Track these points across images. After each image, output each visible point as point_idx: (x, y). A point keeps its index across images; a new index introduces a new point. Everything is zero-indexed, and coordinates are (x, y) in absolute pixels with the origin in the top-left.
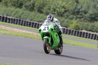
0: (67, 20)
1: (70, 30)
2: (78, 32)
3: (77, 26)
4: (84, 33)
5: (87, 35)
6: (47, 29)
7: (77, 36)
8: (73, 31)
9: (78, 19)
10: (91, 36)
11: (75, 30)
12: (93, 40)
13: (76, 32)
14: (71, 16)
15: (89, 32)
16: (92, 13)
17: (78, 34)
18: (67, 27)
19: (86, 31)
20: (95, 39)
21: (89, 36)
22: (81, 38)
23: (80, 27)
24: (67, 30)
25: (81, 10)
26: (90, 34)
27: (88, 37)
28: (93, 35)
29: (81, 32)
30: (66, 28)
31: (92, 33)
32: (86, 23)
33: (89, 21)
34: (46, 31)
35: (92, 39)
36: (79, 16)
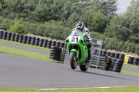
0: (5, 20)
1: (10, 34)
2: (22, 37)
3: (20, 28)
4: (31, 38)
5: (34, 41)
6: (76, 40)
7: (21, 42)
8: (15, 35)
9: (22, 19)
10: (40, 42)
11: (17, 34)
12: (43, 48)
13: (18, 36)
14: (12, 14)
15: (37, 37)
16: (41, 9)
17: (22, 39)
18: (6, 29)
19: (33, 36)
20: (45, 46)
21: (38, 42)
22: (27, 45)
23: (25, 30)
24: (6, 33)
25: (25, 5)
26: (39, 39)
27: (36, 43)
28: (43, 40)
29: (26, 37)
30: (4, 31)
31: (41, 38)
32: (32, 24)
33: (37, 21)
34: (75, 42)
35: (41, 46)
36: (22, 14)
